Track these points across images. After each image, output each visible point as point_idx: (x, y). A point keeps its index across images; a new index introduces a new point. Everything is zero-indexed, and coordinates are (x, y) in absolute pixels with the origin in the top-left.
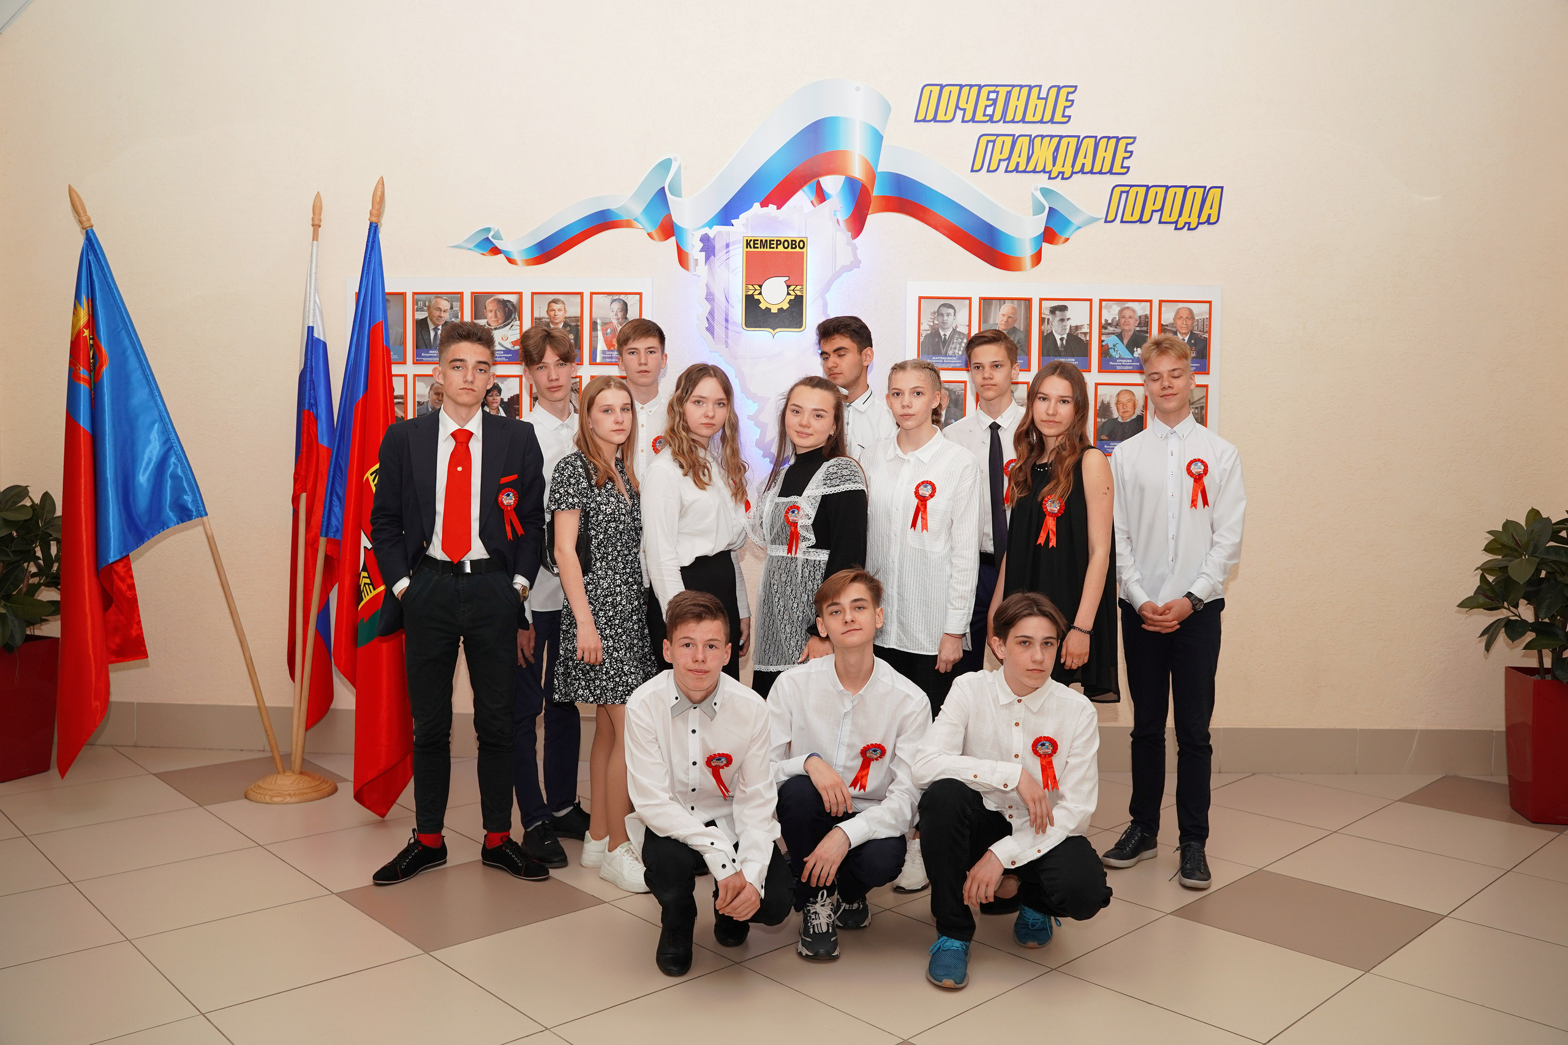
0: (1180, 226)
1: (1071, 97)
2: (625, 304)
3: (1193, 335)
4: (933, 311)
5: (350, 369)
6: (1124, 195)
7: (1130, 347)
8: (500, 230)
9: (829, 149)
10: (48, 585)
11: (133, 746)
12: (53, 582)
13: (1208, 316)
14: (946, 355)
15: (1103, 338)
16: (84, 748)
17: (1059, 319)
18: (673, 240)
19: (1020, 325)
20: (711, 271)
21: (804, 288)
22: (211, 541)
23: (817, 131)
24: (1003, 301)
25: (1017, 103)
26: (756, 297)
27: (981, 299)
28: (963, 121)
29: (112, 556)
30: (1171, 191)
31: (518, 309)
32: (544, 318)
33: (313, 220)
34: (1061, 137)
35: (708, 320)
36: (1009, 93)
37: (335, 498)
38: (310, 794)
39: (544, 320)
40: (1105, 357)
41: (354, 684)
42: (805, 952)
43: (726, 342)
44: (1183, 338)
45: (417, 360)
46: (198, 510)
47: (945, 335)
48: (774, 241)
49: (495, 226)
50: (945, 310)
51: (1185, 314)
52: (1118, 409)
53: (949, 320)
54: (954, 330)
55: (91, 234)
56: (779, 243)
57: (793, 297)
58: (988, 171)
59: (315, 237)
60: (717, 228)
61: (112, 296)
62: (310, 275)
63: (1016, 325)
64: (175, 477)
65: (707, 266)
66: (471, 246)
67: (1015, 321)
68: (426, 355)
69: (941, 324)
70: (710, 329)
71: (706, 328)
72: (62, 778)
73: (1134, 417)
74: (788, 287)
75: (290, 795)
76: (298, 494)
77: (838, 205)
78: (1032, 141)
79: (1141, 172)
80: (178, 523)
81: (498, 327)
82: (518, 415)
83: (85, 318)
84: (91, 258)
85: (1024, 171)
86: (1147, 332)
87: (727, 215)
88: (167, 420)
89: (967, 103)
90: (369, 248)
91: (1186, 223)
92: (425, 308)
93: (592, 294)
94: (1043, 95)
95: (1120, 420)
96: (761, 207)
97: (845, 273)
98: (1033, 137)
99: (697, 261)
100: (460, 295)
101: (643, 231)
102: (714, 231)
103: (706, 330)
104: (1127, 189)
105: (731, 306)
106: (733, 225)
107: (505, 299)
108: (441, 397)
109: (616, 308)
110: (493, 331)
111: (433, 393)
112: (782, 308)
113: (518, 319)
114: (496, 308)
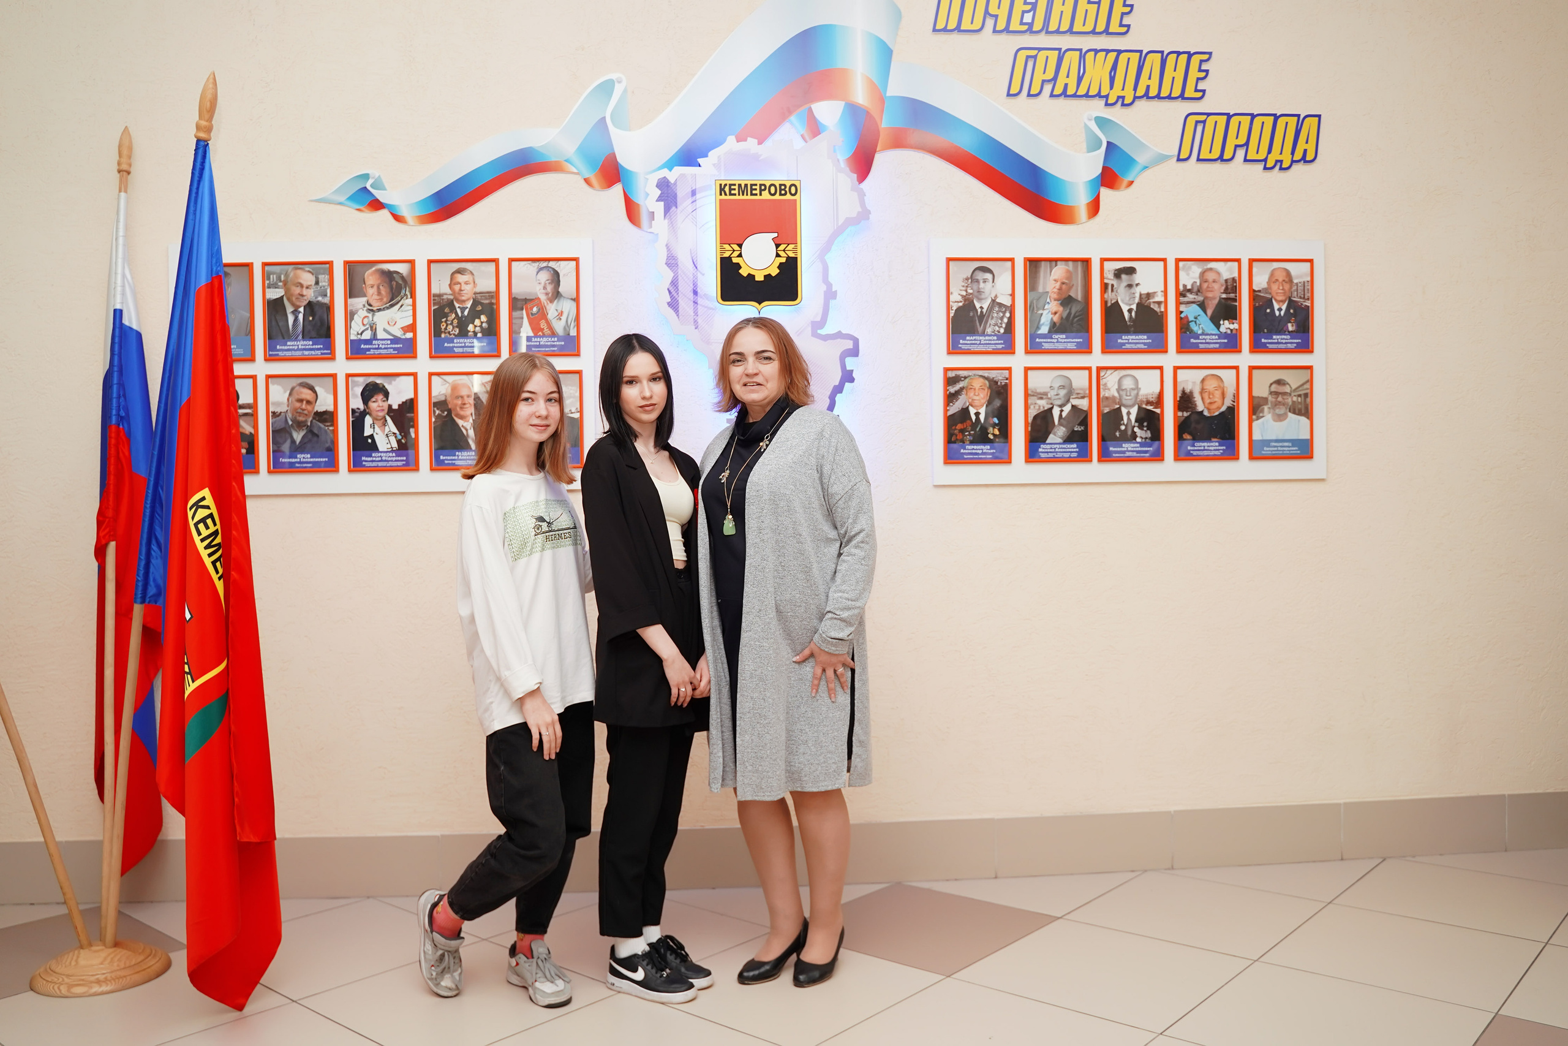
0: (1270, 164)
2: (557, 275)
3: (1291, 304)
4: (965, 277)
6: (1200, 128)
7: (1216, 320)
8: (381, 177)
9: (822, 66)
13: (1309, 279)
14: (983, 334)
15: (1182, 308)
17: (1126, 284)
18: (618, 188)
19: (1077, 293)
20: (672, 226)
21: (799, 247)
23: (805, 43)
24: (1054, 263)
25: (1062, 8)
26: (735, 260)
27: (1026, 260)
30: (1258, 121)
31: (409, 282)
32: (446, 294)
33: (119, 164)
34: (1119, 52)
35: (670, 292)
37: (154, 547)
38: (128, 978)
39: (445, 297)
40: (1185, 332)
43: (695, 322)
44: (1280, 308)
45: (270, 355)
47: (982, 308)
48: (756, 185)
49: (374, 173)
50: (980, 276)
51: (1281, 277)
52: (1203, 399)
53: (986, 287)
54: (993, 301)
56: (763, 187)
57: (783, 260)
58: (1029, 95)
59: (123, 186)
60: (679, 170)
62: (116, 239)
63: (1072, 294)
65: (666, 221)
66: (342, 199)
67: (1070, 288)
68: (283, 347)
69: (976, 294)
70: (674, 305)
71: (668, 303)
73: (1223, 409)
74: (777, 246)
75: (100, 981)
76: (103, 542)
77: (836, 140)
78: (1082, 57)
79: (1218, 97)
81: (382, 307)
85: (1075, 96)
86: (1235, 300)
87: (691, 153)
89: (999, 8)
90: (197, 175)
91: (1277, 161)
92: (281, 284)
93: (511, 260)
95: (1206, 413)
96: (738, 142)
97: (849, 228)
98: (1084, 51)
99: (652, 215)
100: (328, 265)
101: (578, 176)
102: (674, 175)
103: (667, 306)
104: (1203, 118)
105: (701, 273)
106: (700, 166)
107: (392, 269)
108: (306, 405)
109: (545, 280)
110: (376, 313)
111: (294, 400)
112: (770, 274)
113: (409, 296)
114: (379, 282)
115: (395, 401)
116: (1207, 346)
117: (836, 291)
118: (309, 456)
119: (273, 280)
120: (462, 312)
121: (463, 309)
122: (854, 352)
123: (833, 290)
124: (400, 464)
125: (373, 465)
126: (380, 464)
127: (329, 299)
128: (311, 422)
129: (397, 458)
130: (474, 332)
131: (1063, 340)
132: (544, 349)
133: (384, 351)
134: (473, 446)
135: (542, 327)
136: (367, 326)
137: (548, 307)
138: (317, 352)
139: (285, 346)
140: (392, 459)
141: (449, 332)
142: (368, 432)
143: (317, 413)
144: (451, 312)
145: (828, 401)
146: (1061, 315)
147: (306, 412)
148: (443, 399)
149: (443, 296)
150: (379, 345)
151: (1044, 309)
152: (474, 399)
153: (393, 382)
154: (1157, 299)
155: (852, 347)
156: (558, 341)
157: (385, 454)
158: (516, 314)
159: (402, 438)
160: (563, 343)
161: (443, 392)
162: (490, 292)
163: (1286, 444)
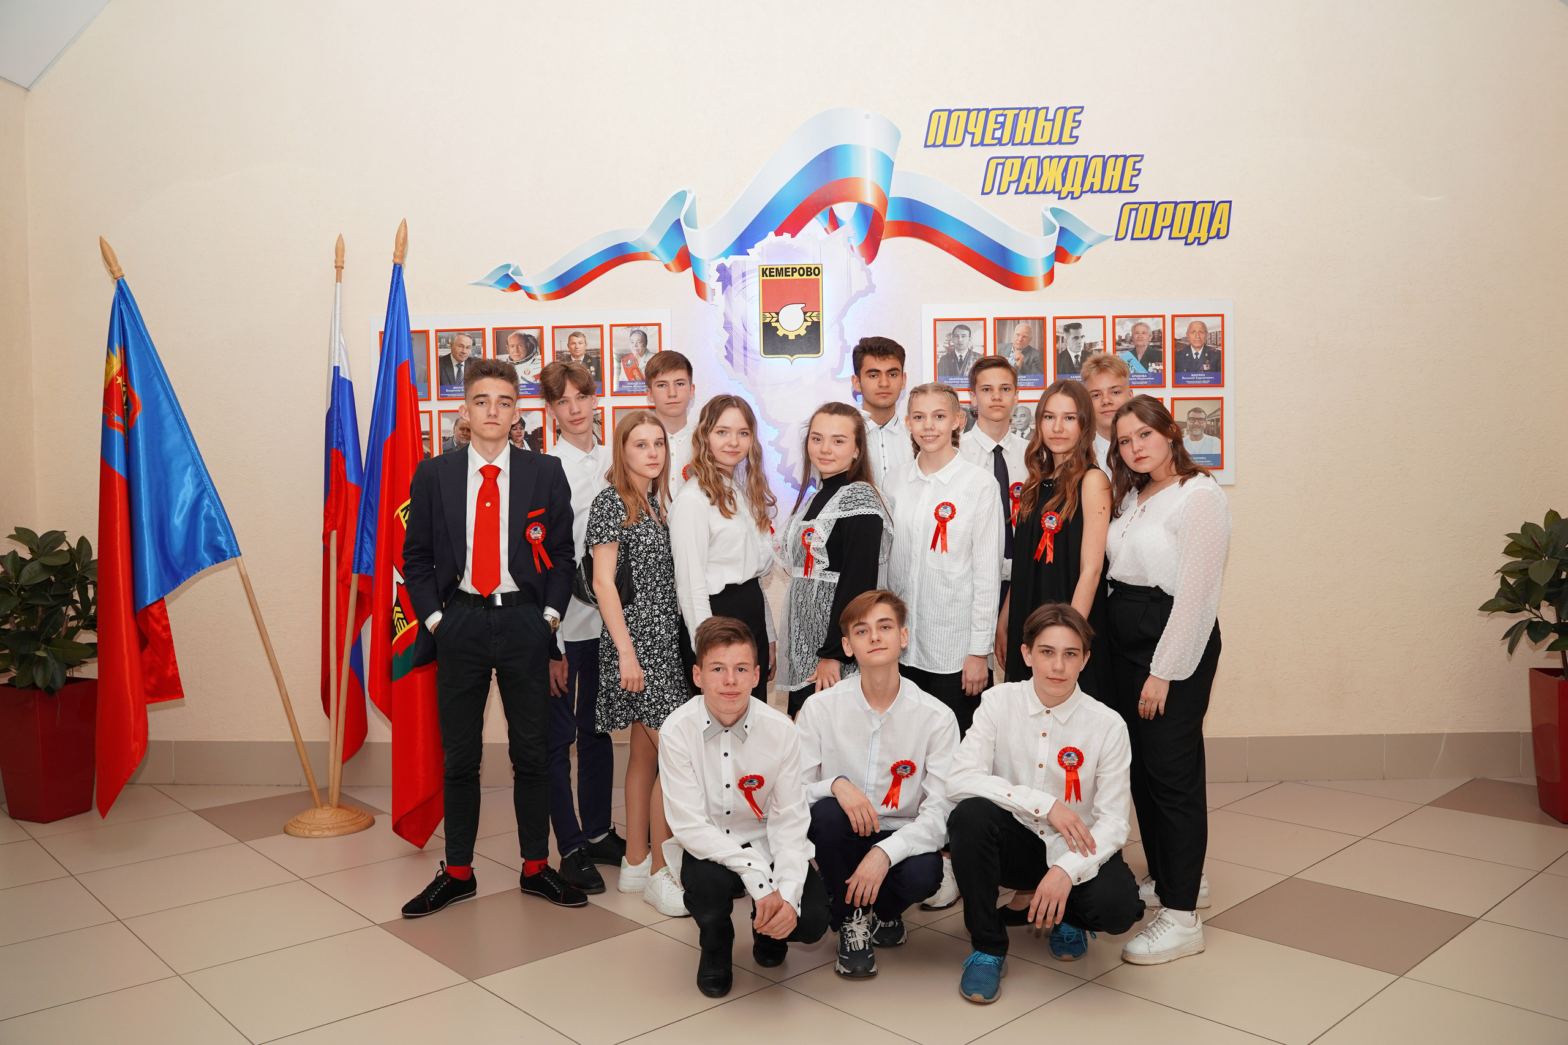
0: (1190, 241)
1: (1078, 118)
2: (645, 336)
3: (1206, 349)
4: (948, 333)
5: (378, 408)
6: (1134, 213)
7: (1145, 362)
8: (519, 266)
9: (840, 177)
10: (86, 628)
11: (171, 784)
12: (91, 624)
13: (1221, 330)
14: (962, 376)
15: (1118, 354)
16: (125, 787)
17: (1073, 336)
18: (690, 270)
19: (1035, 344)
20: (728, 300)
21: (821, 314)
22: (245, 580)
23: (828, 159)
24: (1017, 321)
25: (1025, 125)
26: (774, 325)
27: (995, 319)
28: (972, 145)
29: (149, 598)
30: (1180, 207)
31: (539, 343)
32: (565, 351)
33: (336, 262)
34: (1070, 158)
35: (726, 348)
36: (1017, 116)
37: (366, 535)
38: (348, 827)
39: (565, 353)
41: (389, 717)
42: (843, 970)
43: (745, 370)
44: (1196, 352)
45: (441, 396)
46: (232, 550)
47: (961, 356)
48: (789, 268)
49: (514, 263)
50: (960, 332)
51: (1197, 328)
53: (965, 341)
54: (970, 351)
55: (122, 284)
56: (794, 270)
57: (810, 324)
58: (999, 193)
59: (339, 278)
60: (733, 258)
61: (144, 344)
62: (335, 317)
63: (1031, 345)
64: (208, 518)
65: (724, 295)
66: (492, 283)
67: (1031, 339)
69: (956, 346)
70: (729, 357)
71: (726, 357)
72: (103, 818)
74: (805, 313)
75: (328, 829)
76: (328, 530)
77: (851, 232)
78: (1041, 162)
79: (1150, 189)
80: (213, 564)
81: (520, 361)
82: (542, 447)
83: (117, 366)
84: (123, 307)
85: (1034, 192)
86: (1160, 347)
87: (742, 245)
88: (200, 463)
89: (975, 127)
90: (394, 289)
91: (1195, 238)
92: (448, 345)
93: (612, 326)
94: (1051, 117)
96: (776, 236)
97: (860, 298)
98: (1041, 159)
99: (714, 291)
100: (481, 332)
101: (660, 263)
102: (730, 261)
104: (1136, 206)
105: (749, 334)
106: (748, 255)
107: (527, 334)
108: (466, 432)
109: (636, 340)
110: (516, 366)
111: (458, 428)
112: (799, 334)
113: (539, 353)
114: (518, 343)
116: (1138, 383)
131: (1024, 380)
135: (635, 375)
137: (638, 360)
146: (1022, 361)
147: (467, 437)
151: (1009, 357)
154: (1098, 347)
162: (597, 350)
163: (1201, 458)
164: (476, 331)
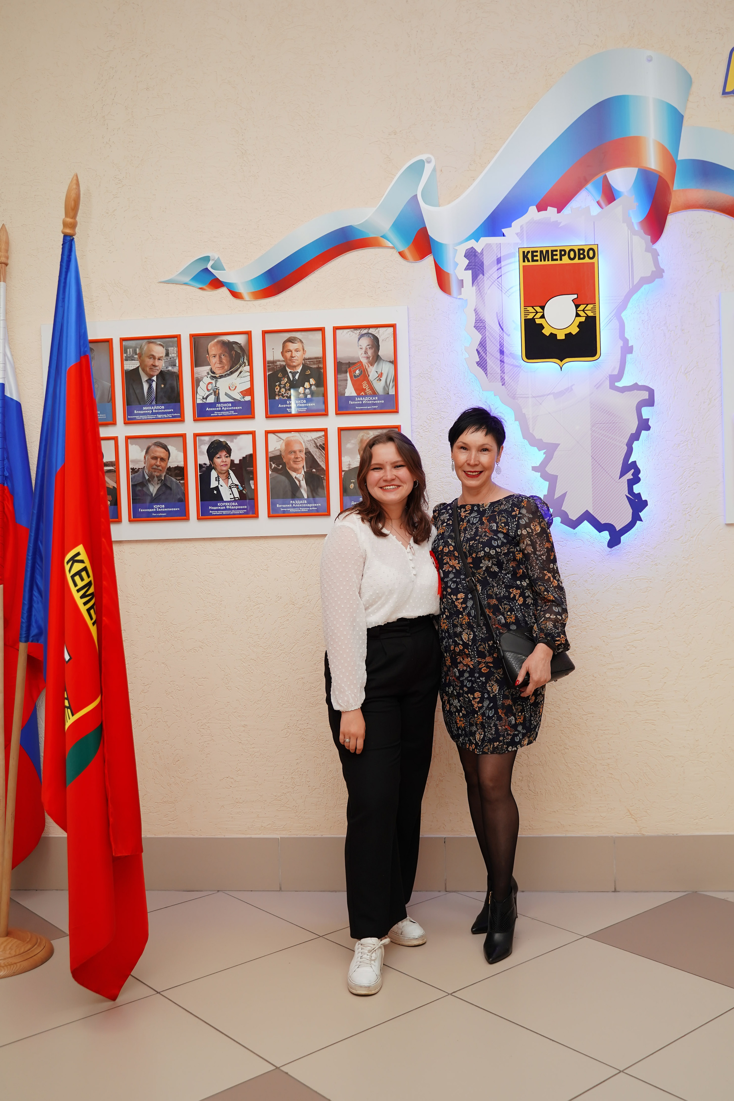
2: (376, 340)
8: (220, 258)
9: (619, 136)
18: (429, 260)
20: (480, 292)
21: (597, 307)
23: (601, 115)
26: (538, 321)
31: (246, 351)
32: (279, 361)
35: (478, 352)
37: (38, 593)
38: (19, 964)
39: (278, 363)
43: (502, 379)
48: (557, 251)
49: (214, 255)
56: (563, 253)
57: (583, 319)
59: (2, 276)
60: (485, 240)
65: (474, 287)
66: (187, 279)
68: (140, 412)
70: (482, 364)
71: (477, 362)
74: (577, 306)
77: (631, 205)
81: (223, 374)
87: (497, 223)
90: (64, 270)
92: (136, 356)
93: (336, 329)
96: (538, 212)
97: (644, 286)
99: (461, 283)
100: (176, 339)
101: (394, 250)
102: (481, 245)
103: (476, 365)
105: (507, 334)
106: (504, 235)
107: (231, 341)
108: (160, 462)
109: (366, 345)
110: (219, 380)
111: (150, 458)
112: (570, 333)
113: (247, 364)
114: (221, 352)
115: (237, 456)
117: (632, 346)
118: (163, 506)
119: (130, 353)
120: (294, 377)
121: (294, 374)
122: (650, 402)
123: (630, 345)
124: (241, 512)
125: (218, 513)
126: (224, 512)
127: (177, 368)
128: (165, 476)
129: (239, 507)
130: (304, 393)
132: (366, 407)
133: (227, 413)
134: (305, 496)
135: (364, 388)
136: (211, 391)
137: (369, 370)
138: (169, 415)
139: (141, 411)
140: (235, 507)
141: (282, 395)
142: (213, 484)
143: (169, 469)
144: (284, 376)
145: (625, 449)
147: (160, 468)
148: (278, 454)
149: (276, 363)
150: (221, 408)
152: (305, 453)
153: (235, 440)
155: (648, 398)
156: (378, 400)
157: (228, 504)
158: (341, 377)
159: (243, 490)
160: (383, 402)
161: (279, 447)
162: (318, 358)
164: (170, 339)
